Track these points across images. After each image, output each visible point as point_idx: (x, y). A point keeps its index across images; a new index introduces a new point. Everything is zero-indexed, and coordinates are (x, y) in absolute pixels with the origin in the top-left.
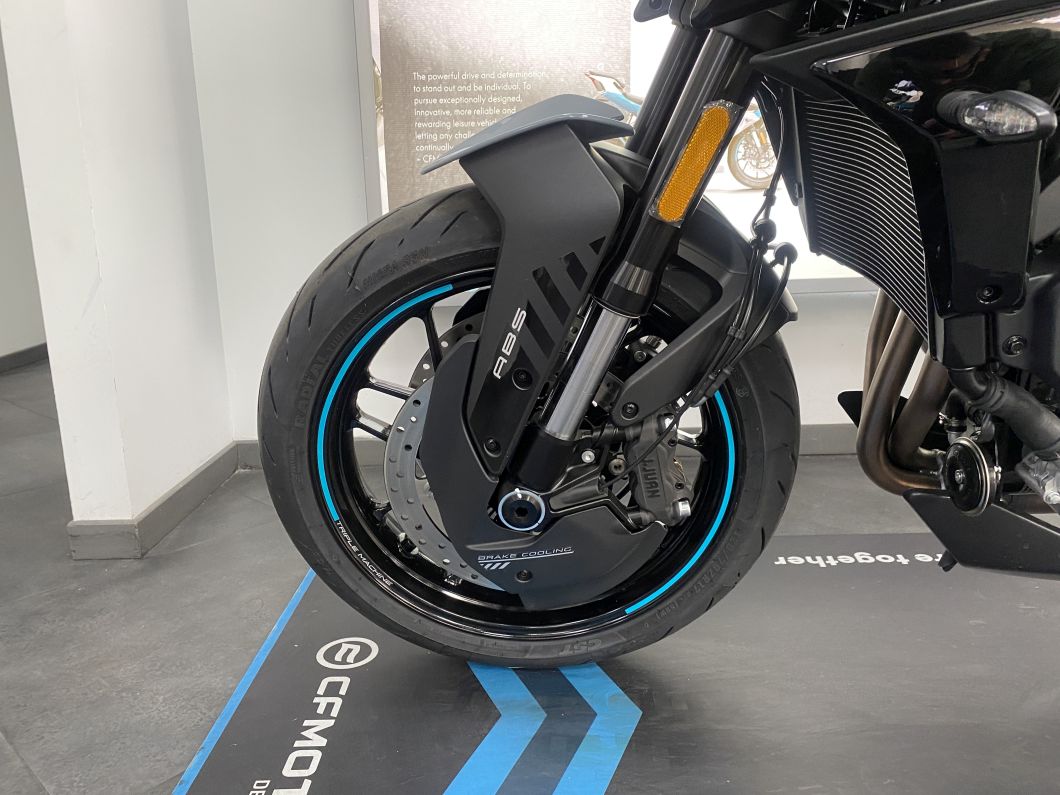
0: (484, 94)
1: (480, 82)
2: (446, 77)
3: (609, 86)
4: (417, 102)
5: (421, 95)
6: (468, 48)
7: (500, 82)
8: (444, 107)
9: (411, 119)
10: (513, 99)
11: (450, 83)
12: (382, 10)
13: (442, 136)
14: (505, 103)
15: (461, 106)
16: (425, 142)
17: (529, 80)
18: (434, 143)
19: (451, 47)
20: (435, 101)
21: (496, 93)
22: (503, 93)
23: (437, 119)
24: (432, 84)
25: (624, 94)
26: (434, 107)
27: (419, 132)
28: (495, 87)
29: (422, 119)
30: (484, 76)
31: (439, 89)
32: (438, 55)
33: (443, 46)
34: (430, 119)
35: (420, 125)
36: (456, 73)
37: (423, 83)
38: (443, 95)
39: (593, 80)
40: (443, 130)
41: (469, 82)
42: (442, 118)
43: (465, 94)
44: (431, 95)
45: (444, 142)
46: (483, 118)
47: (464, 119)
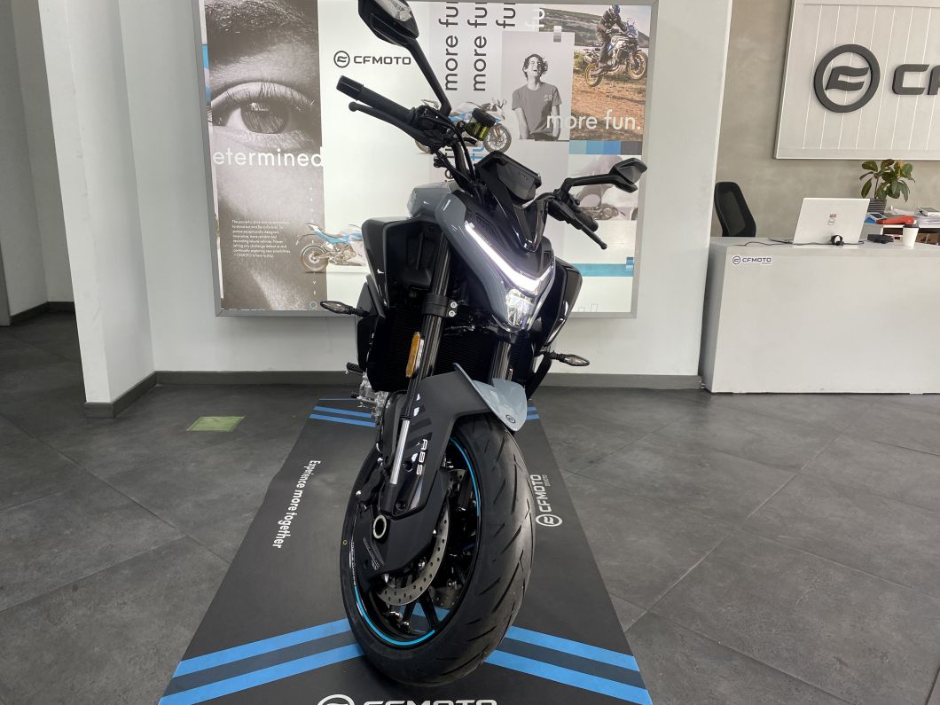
0: (262, 230)
1: (261, 225)
3: (316, 229)
5: (236, 229)
7: (270, 225)
8: (246, 234)
9: (232, 239)
12: (219, 194)
15: (253, 234)
16: (237, 248)
17: (282, 225)
21: (267, 230)
22: (270, 230)
25: (322, 232)
34: (240, 239)
37: (237, 224)
38: (245, 229)
40: (244, 244)
41: (256, 225)
45: (246, 248)
46: (262, 239)
47: (255, 239)
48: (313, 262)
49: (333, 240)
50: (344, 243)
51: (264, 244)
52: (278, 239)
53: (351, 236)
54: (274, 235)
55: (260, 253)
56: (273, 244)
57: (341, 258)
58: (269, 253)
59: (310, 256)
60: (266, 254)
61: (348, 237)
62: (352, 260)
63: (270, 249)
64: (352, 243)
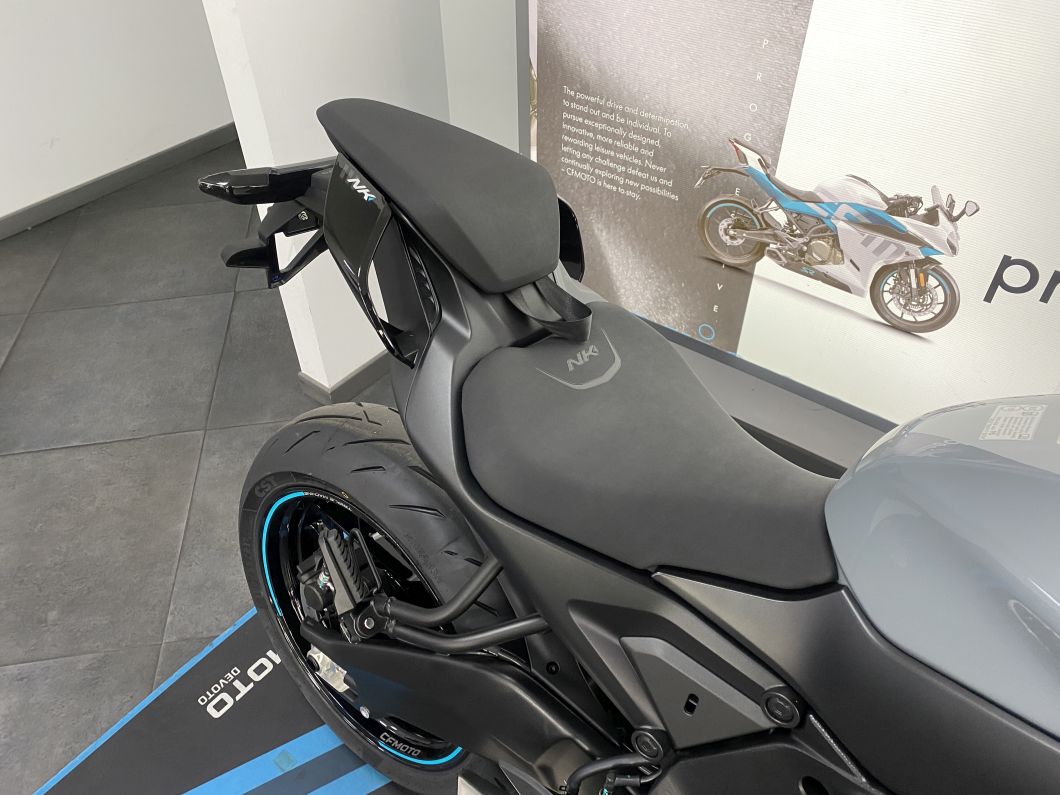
0: (626, 127)
1: (624, 114)
2: (592, 99)
3: (753, 160)
4: (565, 115)
5: (570, 111)
6: (615, 75)
7: (643, 121)
8: (588, 128)
9: (559, 130)
10: (652, 142)
11: (596, 106)
12: (541, 13)
13: (585, 156)
14: (644, 143)
15: (604, 133)
16: (570, 156)
17: (671, 128)
18: (577, 160)
19: (600, 70)
20: (581, 120)
21: (637, 131)
22: (644, 133)
23: (581, 137)
24: (579, 102)
25: (768, 176)
26: (580, 126)
27: (565, 145)
28: (636, 124)
29: (569, 134)
30: (628, 110)
31: (585, 109)
32: (587, 75)
33: (592, 66)
34: (575, 135)
35: (566, 138)
36: (601, 98)
37: (572, 99)
38: (589, 116)
39: (737, 149)
40: (584, 150)
41: (612, 111)
42: (587, 139)
43: (607, 122)
44: (578, 113)
45: (585, 161)
46: (622, 151)
47: (606, 146)
48: (726, 239)
49: (791, 203)
50: (820, 219)
51: (625, 163)
52: (656, 160)
53: (843, 210)
54: (650, 147)
55: (612, 182)
56: (642, 169)
57: (802, 254)
58: (632, 188)
59: (724, 224)
60: (626, 187)
61: (834, 206)
62: (830, 269)
63: (636, 178)
64: (841, 225)
